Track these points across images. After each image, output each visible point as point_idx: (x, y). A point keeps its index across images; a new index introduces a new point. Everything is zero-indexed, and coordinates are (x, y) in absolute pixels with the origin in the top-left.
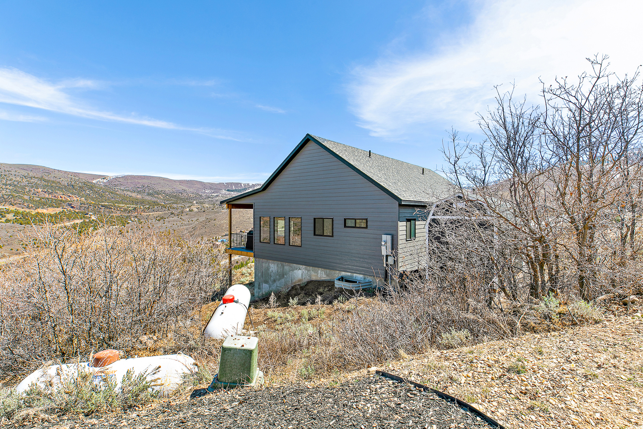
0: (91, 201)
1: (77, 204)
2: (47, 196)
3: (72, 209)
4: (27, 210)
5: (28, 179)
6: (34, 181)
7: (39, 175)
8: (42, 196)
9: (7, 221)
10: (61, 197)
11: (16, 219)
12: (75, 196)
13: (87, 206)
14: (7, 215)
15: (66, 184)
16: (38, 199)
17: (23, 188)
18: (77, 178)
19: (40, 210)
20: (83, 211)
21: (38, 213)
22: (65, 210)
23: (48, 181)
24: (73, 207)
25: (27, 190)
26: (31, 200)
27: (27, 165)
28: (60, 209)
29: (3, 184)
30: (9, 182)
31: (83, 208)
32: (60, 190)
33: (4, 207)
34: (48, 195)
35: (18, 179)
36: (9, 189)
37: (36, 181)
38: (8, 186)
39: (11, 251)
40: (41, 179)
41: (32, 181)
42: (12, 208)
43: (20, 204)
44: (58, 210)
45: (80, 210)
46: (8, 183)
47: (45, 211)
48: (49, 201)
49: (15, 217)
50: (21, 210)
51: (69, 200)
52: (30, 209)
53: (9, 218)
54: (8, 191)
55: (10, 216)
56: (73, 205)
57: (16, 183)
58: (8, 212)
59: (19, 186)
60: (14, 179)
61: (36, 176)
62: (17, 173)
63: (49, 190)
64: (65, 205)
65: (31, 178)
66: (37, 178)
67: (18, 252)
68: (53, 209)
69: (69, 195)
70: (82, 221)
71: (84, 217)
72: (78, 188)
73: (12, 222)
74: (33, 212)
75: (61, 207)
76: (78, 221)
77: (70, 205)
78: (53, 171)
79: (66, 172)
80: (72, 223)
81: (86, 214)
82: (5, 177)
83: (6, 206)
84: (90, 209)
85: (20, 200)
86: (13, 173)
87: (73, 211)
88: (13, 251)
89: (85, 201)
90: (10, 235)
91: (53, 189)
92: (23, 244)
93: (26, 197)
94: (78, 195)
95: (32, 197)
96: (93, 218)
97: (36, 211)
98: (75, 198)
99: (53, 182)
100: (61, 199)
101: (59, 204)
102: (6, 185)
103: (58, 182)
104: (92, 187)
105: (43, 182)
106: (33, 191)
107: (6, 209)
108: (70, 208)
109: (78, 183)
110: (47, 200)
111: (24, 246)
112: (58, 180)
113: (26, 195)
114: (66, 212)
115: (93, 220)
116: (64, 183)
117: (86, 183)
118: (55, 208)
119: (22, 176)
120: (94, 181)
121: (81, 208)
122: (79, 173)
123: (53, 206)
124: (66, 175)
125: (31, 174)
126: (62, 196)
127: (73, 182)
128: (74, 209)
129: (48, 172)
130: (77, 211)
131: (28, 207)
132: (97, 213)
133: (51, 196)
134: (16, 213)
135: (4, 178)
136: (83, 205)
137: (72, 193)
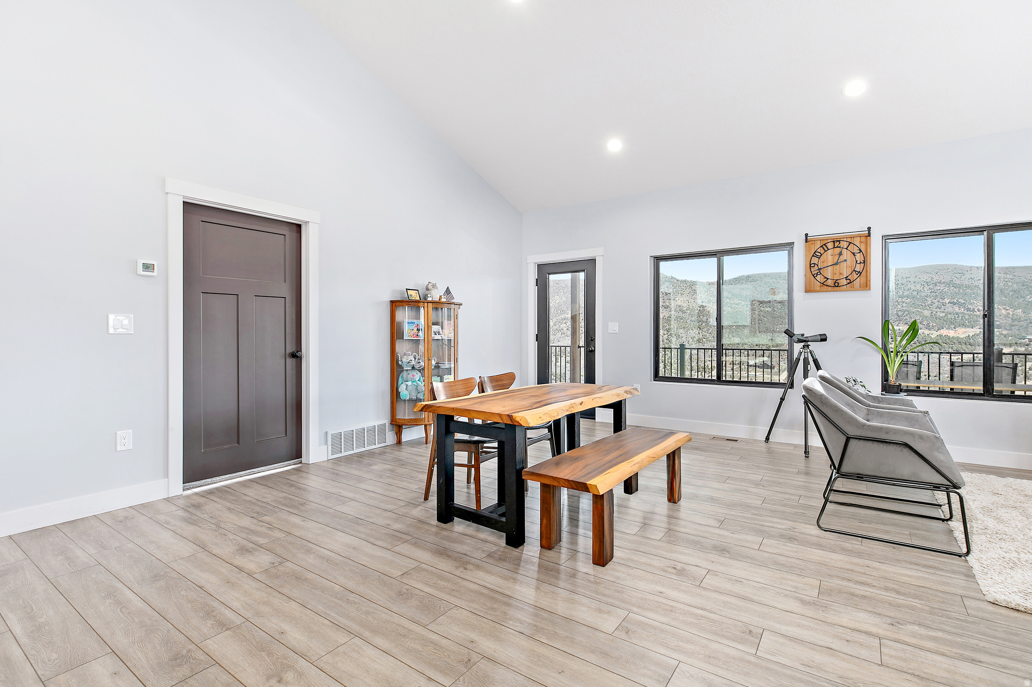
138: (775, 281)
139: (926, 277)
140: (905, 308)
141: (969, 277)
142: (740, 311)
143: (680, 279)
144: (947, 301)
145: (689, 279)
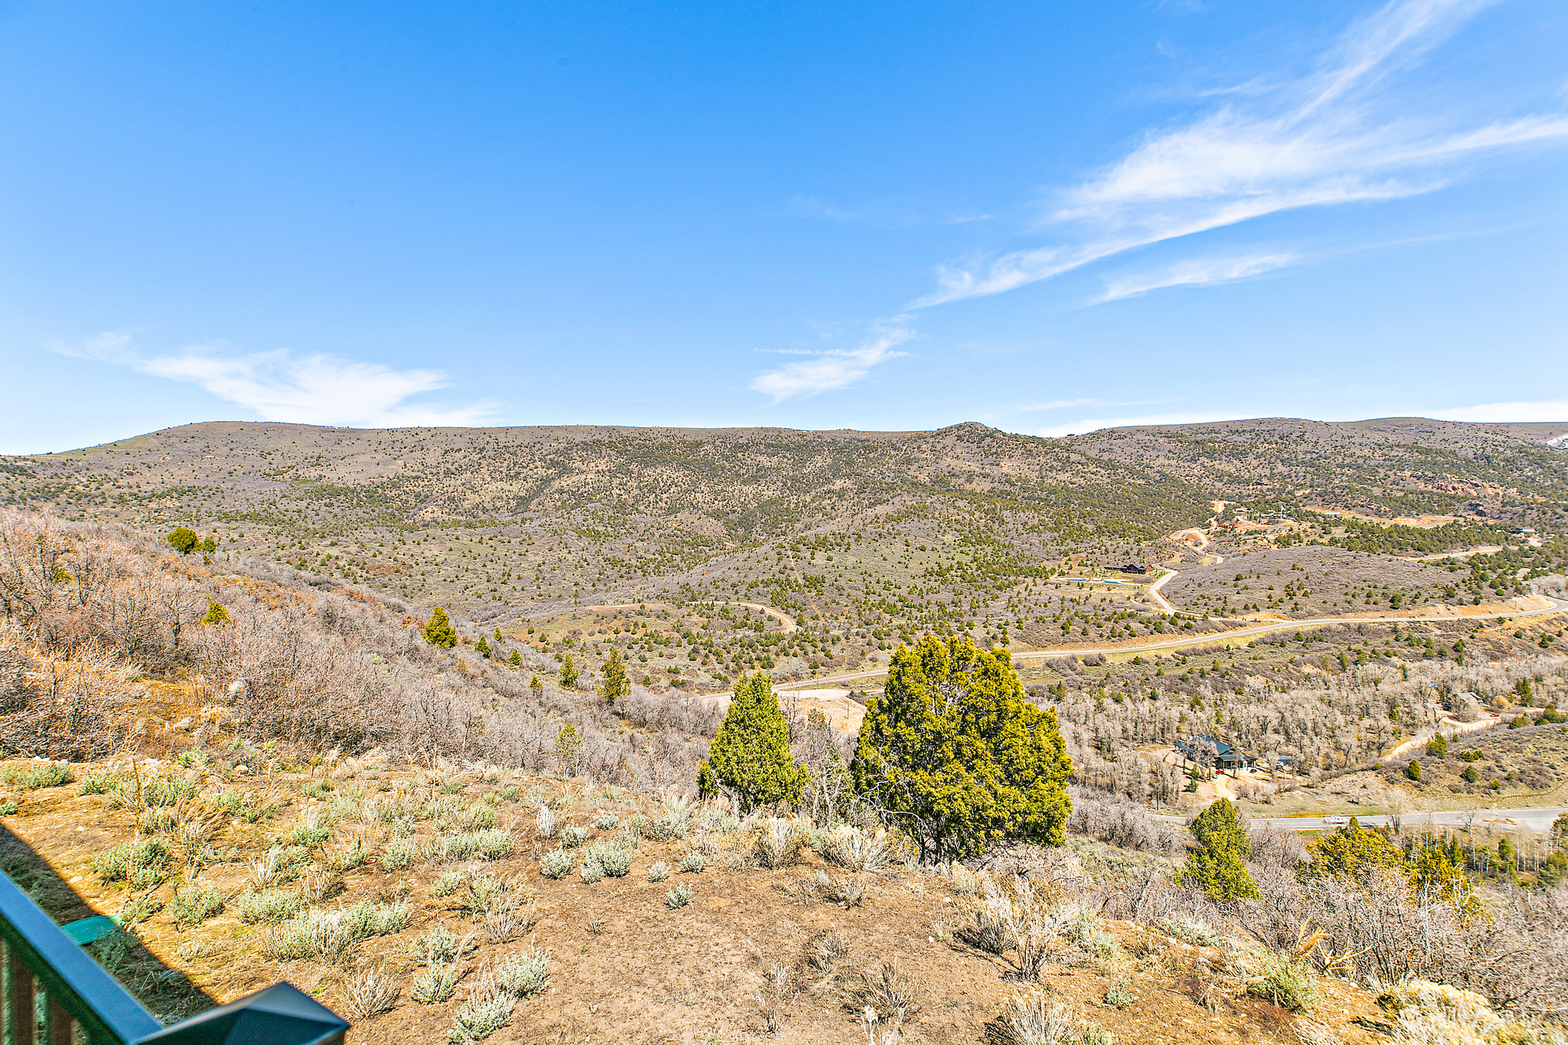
0: (1536, 497)
1: (1492, 505)
2: (1421, 486)
3: (1478, 518)
4: (1376, 520)
5: (1384, 451)
6: (1397, 453)
7: (1409, 440)
8: (1412, 486)
9: (1333, 542)
10: (1454, 488)
11: (1348, 537)
12: (1491, 483)
13: (1520, 510)
14: (1334, 530)
15: (1471, 456)
16: (1402, 494)
17: (1374, 471)
18: (1500, 438)
19: (1401, 521)
20: (1509, 523)
21: (1396, 526)
22: (1462, 519)
23: (1428, 452)
24: (1480, 513)
25: (1382, 475)
26: (1387, 498)
27: (1385, 421)
28: (1449, 518)
29: (1338, 466)
30: (1348, 461)
31: (1509, 515)
32: (1455, 470)
33: (1334, 513)
34: (1423, 485)
35: (1366, 452)
36: (1347, 476)
37: (1400, 454)
38: (1347, 469)
39: (1324, 605)
40: (1413, 448)
41: (1394, 453)
42: (1347, 515)
43: (1362, 506)
44: (1442, 521)
45: (1498, 522)
46: (1345, 462)
47: (1411, 523)
48: (1424, 498)
49: (1347, 535)
50: (1363, 519)
51: (1475, 494)
52: (1380, 516)
53: (1337, 536)
54: (1344, 478)
55: (1339, 532)
56: (1481, 508)
57: (1360, 461)
58: (1338, 522)
59: (1365, 466)
60: (1358, 453)
61: (1402, 443)
62: (1364, 441)
63: (1427, 473)
64: (1462, 507)
65: (1391, 447)
66: (1404, 446)
67: (1336, 609)
68: (1431, 518)
69: (1474, 482)
70: (1499, 549)
71: (1506, 539)
72: (1502, 464)
73: (1339, 545)
74: (1387, 524)
75: (1452, 513)
76: (1490, 550)
77: (1474, 507)
78: (1441, 427)
79: (1474, 424)
80: (1472, 553)
81: (1514, 532)
82: (1342, 450)
83: (1337, 510)
84: (1527, 519)
85: (1363, 497)
86: (1357, 440)
87: (1481, 524)
88: (1327, 605)
89: (1519, 498)
90: (1326, 570)
91: (1437, 470)
92: (1346, 594)
93: (1377, 491)
94: (1500, 481)
95: (1388, 491)
96: (1535, 542)
97: (1393, 522)
98: (1490, 491)
99: (1439, 453)
100: (1453, 492)
101: (1446, 504)
102: (1341, 466)
103: (1450, 452)
104: (1541, 458)
105: (1417, 454)
106: (1392, 477)
107: (1335, 516)
108: (1472, 516)
109: (1501, 449)
110: (1421, 496)
111: (1349, 597)
112: (1451, 447)
113: (1378, 486)
114: (1461, 526)
115: (1532, 549)
116: (1465, 453)
117: (1525, 447)
118: (1437, 514)
119: (1373, 445)
120: (1553, 442)
121: (1503, 515)
122: (1508, 425)
123: (1432, 512)
124: (1471, 433)
125: (1393, 439)
126: (1456, 485)
127: (1489, 450)
128: (1484, 518)
129: (1429, 430)
130: (1491, 522)
131: (1378, 513)
132: (1549, 529)
133: (1430, 487)
134: (1351, 526)
135: (1339, 453)
136: (1508, 508)
137: (1483, 478)
138: (1152, 438)
139: (1378, 437)
140: (1345, 484)
141: (1440, 437)
142: (1098, 484)
143: (1008, 432)
144: (1408, 473)
145: (1021, 433)
